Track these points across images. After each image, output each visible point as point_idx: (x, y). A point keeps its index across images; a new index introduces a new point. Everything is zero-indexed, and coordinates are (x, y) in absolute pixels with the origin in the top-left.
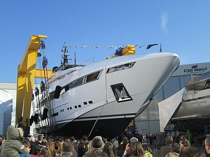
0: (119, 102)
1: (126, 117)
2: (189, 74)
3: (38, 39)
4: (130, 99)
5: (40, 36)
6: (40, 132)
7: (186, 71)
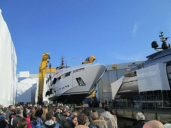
0: (80, 86)
1: (85, 93)
3: (46, 55)
4: (85, 84)
5: (47, 53)
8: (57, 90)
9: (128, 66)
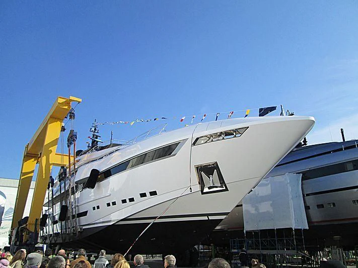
0: (203, 193)
1: (210, 218)
3: (68, 102)
4: (224, 188)
6: (47, 242)
8: (96, 208)
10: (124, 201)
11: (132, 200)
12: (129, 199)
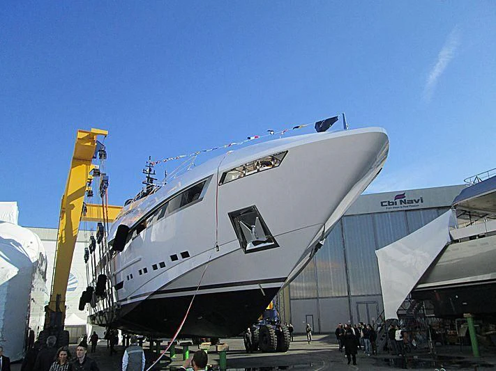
0: (247, 252)
1: (264, 286)
2: (391, 210)
7: (384, 204)
8: (130, 277)
9: (382, 205)
10: (155, 267)
11: (162, 265)
12: (160, 264)
